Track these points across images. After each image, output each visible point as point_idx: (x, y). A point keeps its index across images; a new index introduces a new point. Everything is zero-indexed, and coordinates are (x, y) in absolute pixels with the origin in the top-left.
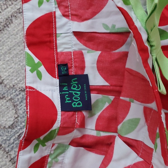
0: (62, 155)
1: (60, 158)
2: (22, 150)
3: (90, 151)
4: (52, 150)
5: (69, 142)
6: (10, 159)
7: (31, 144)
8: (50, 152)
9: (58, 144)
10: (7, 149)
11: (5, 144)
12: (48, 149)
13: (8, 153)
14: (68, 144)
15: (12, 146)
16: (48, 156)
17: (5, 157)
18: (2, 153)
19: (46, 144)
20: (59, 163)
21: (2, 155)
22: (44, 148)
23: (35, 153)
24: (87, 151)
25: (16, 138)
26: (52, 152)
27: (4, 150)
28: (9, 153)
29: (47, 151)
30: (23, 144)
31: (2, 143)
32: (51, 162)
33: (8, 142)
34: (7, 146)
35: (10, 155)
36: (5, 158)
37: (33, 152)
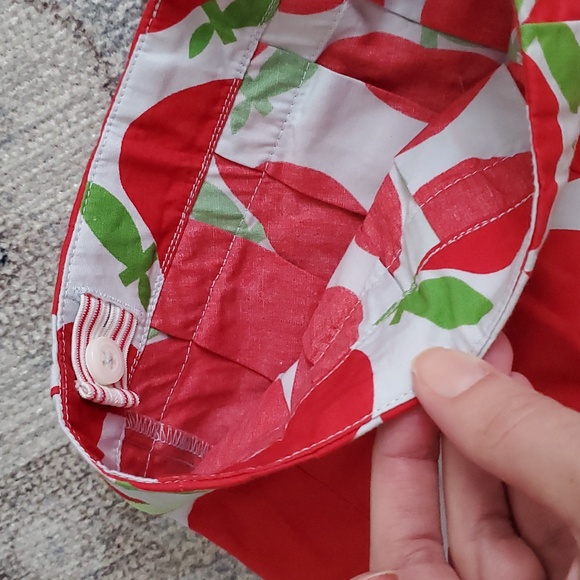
0: (287, 95)
1: (276, 104)
2: (149, 32)
3: (386, 100)
4: (255, 67)
5: (319, 52)
6: (106, 81)
7: (184, 20)
8: (245, 68)
9: (279, 47)
10: (99, 43)
11: (93, 20)
12: (239, 57)
13: (101, 55)
14: (314, 59)
15: (117, 33)
16: (238, 84)
17: (90, 69)
18: (81, 53)
19: (236, 32)
20: (272, 122)
21: (79, 61)
22: (229, 47)
23: (191, 56)
24: (375, 97)
25: (134, 6)
26: (253, 74)
27: (91, 43)
28: (105, 59)
29: (235, 64)
30: (155, 13)
31: (84, 16)
32: (244, 111)
33: (105, 16)
34: (101, 30)
35: (107, 63)
36: (89, 74)
37: (186, 50)
